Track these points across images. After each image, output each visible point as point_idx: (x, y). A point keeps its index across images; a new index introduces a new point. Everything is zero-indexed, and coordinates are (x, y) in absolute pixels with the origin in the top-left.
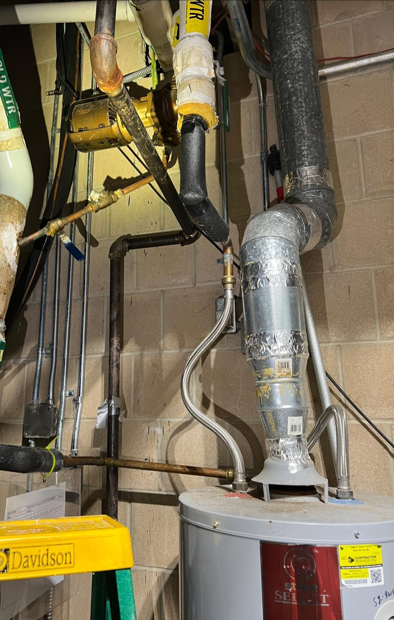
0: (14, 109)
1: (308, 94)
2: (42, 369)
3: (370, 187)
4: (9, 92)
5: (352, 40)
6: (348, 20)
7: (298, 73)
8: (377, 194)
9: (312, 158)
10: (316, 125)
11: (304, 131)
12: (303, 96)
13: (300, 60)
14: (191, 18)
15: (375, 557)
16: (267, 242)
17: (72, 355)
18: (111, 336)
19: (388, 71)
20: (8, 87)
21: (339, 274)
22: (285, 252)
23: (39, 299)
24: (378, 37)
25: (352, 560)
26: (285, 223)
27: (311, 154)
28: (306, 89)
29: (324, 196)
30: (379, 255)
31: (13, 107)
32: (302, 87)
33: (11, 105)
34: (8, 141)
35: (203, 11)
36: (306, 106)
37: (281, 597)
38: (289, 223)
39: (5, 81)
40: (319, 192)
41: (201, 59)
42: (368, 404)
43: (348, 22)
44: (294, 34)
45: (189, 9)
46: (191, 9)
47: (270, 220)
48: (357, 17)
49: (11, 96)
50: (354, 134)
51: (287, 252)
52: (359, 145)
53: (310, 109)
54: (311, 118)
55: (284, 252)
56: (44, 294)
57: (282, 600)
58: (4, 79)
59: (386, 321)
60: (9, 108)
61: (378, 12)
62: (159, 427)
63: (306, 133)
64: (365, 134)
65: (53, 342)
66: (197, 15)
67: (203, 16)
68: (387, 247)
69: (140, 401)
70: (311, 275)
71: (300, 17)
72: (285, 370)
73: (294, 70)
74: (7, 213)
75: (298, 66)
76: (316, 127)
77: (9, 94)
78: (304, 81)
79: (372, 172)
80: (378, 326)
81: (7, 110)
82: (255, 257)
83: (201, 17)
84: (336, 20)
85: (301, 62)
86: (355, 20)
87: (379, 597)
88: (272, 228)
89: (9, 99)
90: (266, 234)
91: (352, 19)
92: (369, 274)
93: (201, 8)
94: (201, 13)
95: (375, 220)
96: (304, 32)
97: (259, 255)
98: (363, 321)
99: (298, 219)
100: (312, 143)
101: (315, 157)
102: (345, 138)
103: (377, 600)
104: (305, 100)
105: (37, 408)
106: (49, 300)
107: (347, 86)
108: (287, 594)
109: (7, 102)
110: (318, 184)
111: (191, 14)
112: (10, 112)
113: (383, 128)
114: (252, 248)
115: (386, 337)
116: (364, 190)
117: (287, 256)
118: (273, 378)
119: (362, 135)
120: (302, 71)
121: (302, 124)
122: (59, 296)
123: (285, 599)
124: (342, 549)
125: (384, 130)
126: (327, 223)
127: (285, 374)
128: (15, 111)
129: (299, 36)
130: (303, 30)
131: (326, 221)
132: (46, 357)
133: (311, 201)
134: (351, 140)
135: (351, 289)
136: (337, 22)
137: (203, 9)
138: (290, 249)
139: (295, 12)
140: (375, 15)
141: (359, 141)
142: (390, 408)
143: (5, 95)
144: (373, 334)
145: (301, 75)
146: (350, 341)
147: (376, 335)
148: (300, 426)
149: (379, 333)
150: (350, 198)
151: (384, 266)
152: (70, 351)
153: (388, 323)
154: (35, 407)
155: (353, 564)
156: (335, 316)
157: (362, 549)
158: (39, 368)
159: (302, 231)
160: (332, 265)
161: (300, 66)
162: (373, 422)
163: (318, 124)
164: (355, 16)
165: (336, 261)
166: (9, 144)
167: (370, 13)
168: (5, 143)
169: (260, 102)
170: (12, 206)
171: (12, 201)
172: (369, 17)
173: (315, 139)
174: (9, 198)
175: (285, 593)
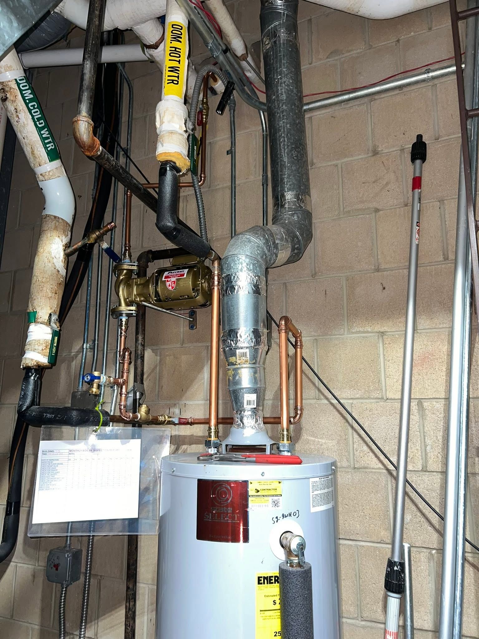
0: (52, 146)
1: (290, 129)
2: (87, 362)
3: (346, 205)
4: (47, 132)
5: (339, 76)
6: (336, 58)
7: (283, 112)
8: (351, 212)
9: (290, 185)
10: (296, 157)
11: (285, 162)
12: (286, 132)
13: (285, 101)
14: (168, 83)
15: (276, 489)
16: (236, 259)
17: (111, 350)
18: (137, 333)
19: (365, 105)
20: (46, 129)
21: (318, 280)
22: (250, 267)
23: (85, 302)
24: (360, 73)
25: (258, 491)
26: (253, 243)
27: (290, 181)
28: (288, 126)
29: (298, 217)
30: (350, 264)
31: (52, 144)
32: (285, 124)
33: (49, 143)
34: (49, 172)
35: (178, 77)
36: (288, 140)
37: (208, 517)
38: (256, 243)
39: (43, 125)
40: (294, 213)
41: (173, 117)
42: (335, 387)
43: (336, 60)
44: (281, 78)
45: (167, 76)
46: (168, 76)
47: (242, 240)
48: (344, 55)
49: (49, 136)
50: (337, 160)
51: (251, 266)
52: (340, 170)
53: (291, 143)
54: (291, 151)
55: (248, 267)
56: (88, 298)
57: (209, 519)
58: (42, 123)
59: (352, 319)
60: (48, 146)
61: (361, 50)
62: (178, 408)
63: (286, 164)
64: (346, 160)
65: (95, 339)
66: (173, 80)
67: (178, 82)
68: (357, 257)
69: (163, 387)
70: (298, 281)
71: (287, 62)
72: (244, 358)
73: (279, 109)
74: (54, 229)
75: (282, 106)
76: (295, 158)
77: (48, 134)
78: (287, 119)
79: (349, 192)
80: (346, 324)
81: (46, 148)
82: (227, 270)
83: (176, 82)
84: (327, 58)
85: (285, 103)
86: (343, 58)
87: (277, 518)
88: (241, 248)
89: (48, 138)
90: (236, 253)
91: (340, 57)
92: (342, 279)
93: (177, 75)
94: (176, 79)
95: (349, 234)
96: (289, 76)
97: (230, 269)
98: (335, 319)
99: (266, 239)
100: (291, 172)
101: (294, 184)
102: (330, 164)
103: (275, 520)
104: (287, 135)
105: (81, 394)
106: (93, 302)
107: (333, 118)
108: (212, 515)
109: (46, 141)
110: (294, 207)
111: (168, 80)
112: (49, 149)
113: (359, 155)
114: (226, 263)
115: (352, 332)
116: (342, 209)
117: (251, 270)
118: (236, 364)
119: (343, 161)
120: (286, 110)
121: (284, 156)
122: (100, 299)
123: (210, 518)
124: (251, 483)
125: (360, 157)
126: (297, 240)
127: (244, 361)
128: (53, 147)
129: (285, 80)
130: (288, 74)
131: (296, 239)
132: (90, 352)
133: (287, 221)
134: (334, 165)
135: (327, 293)
136: (329, 60)
137: (178, 76)
138: (254, 265)
139: (282, 58)
140: (358, 53)
141: (340, 166)
142: (352, 389)
143: (44, 136)
144: (342, 330)
145: (285, 113)
146: (324, 336)
147: (344, 331)
148: (254, 401)
149: (346, 330)
150: (330, 215)
151: (354, 273)
152: (109, 346)
153: (354, 320)
154: (79, 393)
155: (258, 494)
156: (314, 315)
157: (266, 483)
158: (83, 361)
159: (269, 248)
160: (314, 272)
161: (284, 106)
162: (342, 401)
163: (298, 155)
164: (343, 54)
165: (317, 269)
166: (51, 174)
167: (355, 52)
168: (47, 174)
169: (263, 132)
170: (57, 223)
171: (58, 220)
172: (354, 55)
173: (294, 168)
174: (55, 217)
175: (210, 514)
